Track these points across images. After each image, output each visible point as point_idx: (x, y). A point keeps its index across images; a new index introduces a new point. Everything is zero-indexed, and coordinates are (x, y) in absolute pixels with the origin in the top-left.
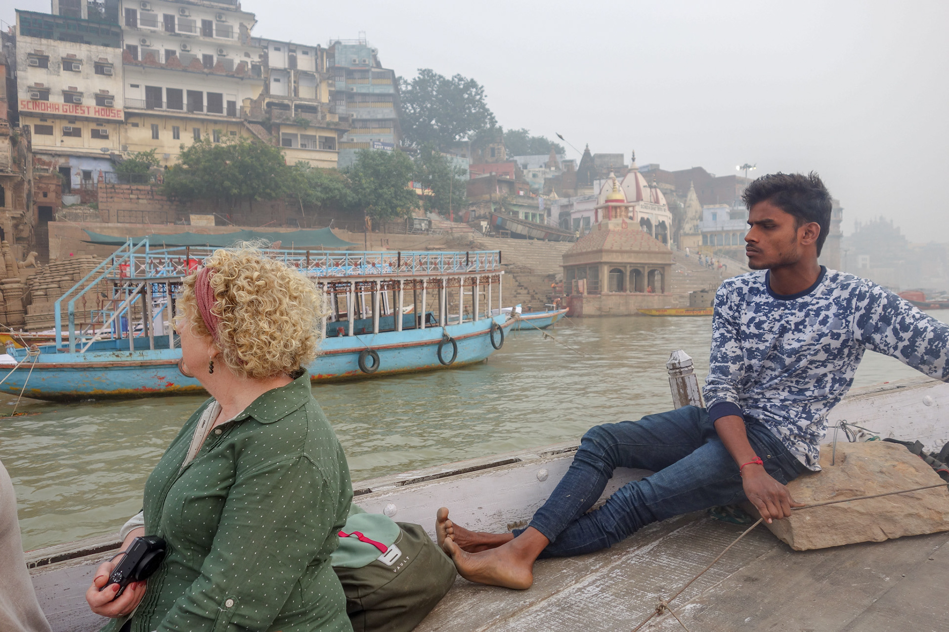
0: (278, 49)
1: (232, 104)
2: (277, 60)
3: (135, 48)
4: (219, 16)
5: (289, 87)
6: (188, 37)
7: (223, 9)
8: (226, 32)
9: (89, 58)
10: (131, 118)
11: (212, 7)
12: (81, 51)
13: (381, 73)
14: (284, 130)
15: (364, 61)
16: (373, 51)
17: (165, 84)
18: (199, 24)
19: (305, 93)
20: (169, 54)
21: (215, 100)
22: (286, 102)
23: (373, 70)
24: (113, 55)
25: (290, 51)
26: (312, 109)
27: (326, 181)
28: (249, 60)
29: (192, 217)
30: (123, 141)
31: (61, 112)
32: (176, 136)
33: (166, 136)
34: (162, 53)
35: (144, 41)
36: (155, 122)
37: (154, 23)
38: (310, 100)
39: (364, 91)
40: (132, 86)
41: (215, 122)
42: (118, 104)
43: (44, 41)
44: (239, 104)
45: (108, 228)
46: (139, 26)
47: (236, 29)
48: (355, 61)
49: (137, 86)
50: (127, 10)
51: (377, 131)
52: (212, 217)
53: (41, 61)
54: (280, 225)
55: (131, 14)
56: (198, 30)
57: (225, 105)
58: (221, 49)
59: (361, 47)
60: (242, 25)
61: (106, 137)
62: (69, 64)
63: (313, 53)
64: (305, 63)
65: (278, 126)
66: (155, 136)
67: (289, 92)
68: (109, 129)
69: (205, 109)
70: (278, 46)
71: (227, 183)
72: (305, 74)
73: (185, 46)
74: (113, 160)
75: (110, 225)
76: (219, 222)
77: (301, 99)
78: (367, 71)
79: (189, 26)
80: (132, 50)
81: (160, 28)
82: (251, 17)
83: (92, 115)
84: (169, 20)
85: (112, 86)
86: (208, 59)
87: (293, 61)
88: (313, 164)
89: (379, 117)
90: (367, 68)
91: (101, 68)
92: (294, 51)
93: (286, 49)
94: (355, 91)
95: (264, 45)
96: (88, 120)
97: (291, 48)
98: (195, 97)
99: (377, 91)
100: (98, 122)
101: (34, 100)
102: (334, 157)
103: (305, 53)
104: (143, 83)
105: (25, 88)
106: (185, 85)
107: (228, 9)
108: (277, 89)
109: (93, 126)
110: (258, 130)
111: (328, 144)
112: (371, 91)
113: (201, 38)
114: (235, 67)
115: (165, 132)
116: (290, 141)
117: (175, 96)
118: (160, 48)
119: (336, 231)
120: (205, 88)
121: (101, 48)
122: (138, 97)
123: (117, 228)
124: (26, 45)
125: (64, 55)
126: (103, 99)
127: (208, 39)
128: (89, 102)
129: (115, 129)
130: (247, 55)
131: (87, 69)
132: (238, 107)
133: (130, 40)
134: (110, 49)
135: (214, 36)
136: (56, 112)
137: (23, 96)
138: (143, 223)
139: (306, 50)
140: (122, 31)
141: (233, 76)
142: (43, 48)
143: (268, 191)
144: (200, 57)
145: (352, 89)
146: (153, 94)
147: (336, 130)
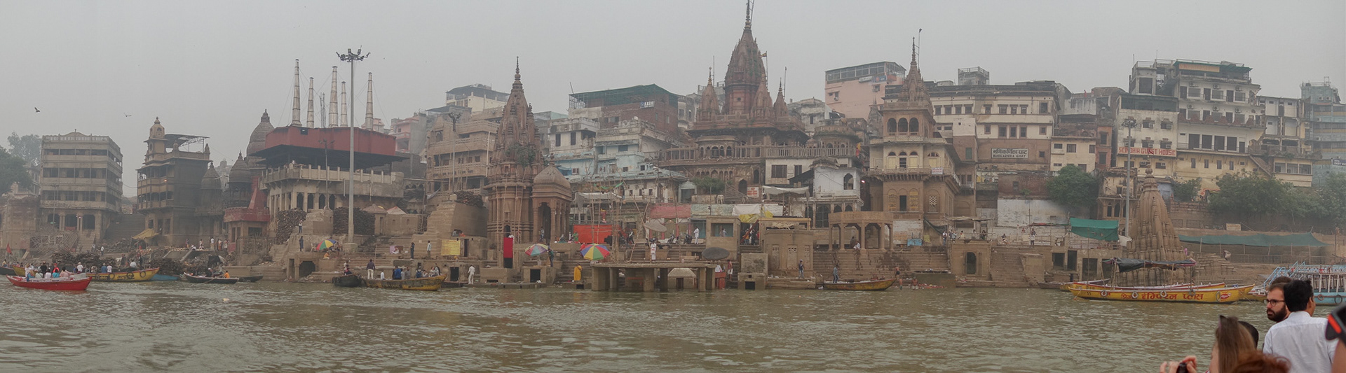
0: (1271, 102)
1: (1242, 144)
2: (1271, 110)
3: (1185, 110)
4: (1237, 88)
5: (1279, 128)
6: (1219, 102)
7: (1240, 83)
8: (1240, 98)
9: (1158, 119)
10: (1181, 155)
11: (1235, 82)
12: (1154, 115)
13: (1340, 107)
14: (1276, 161)
15: (1328, 98)
16: (1334, 91)
17: (1201, 132)
18: (1225, 94)
19: (1289, 132)
20: (1206, 113)
21: (1232, 141)
22: (1276, 139)
23: (1334, 105)
24: (1172, 116)
25: (1280, 103)
26: (1294, 144)
27: (1308, 201)
28: (1254, 115)
29: (1227, 225)
30: (1174, 170)
31: (1140, 154)
32: (1207, 166)
33: (1200, 166)
34: (1202, 113)
35: (1190, 106)
36: (1193, 157)
37: (1196, 93)
38: (1293, 137)
39: (1327, 121)
40: (1181, 134)
41: (1231, 156)
42: (1174, 147)
43: (1134, 111)
44: (1247, 145)
45: (1183, 230)
46: (1188, 97)
47: (1247, 96)
48: (1320, 98)
49: (1184, 134)
50: (1182, 87)
51: (1336, 150)
52: (1240, 225)
53: (1131, 124)
54: (1279, 231)
55: (1183, 90)
56: (1225, 98)
57: (1238, 146)
58: (1237, 109)
59: (1326, 88)
60: (1251, 92)
61: (1164, 168)
62: (1147, 124)
63: (1296, 104)
64: (1289, 111)
65: (1273, 159)
66: (1193, 166)
67: (1279, 131)
68: (1166, 163)
69: (1226, 148)
70: (1272, 100)
71: (1251, 205)
72: (1290, 119)
73: (1216, 108)
74: (1173, 185)
75: (1183, 229)
76: (1243, 229)
77: (1286, 137)
78: (1330, 106)
79: (1218, 95)
80: (1183, 111)
81: (1202, 97)
82: (1258, 87)
83: (1158, 155)
84: (1207, 92)
85: (1170, 136)
86: (1229, 115)
87: (1281, 110)
88: (1296, 184)
89: (1338, 140)
90: (1330, 104)
91: (1165, 125)
92: (1283, 103)
93: (1278, 102)
94: (1320, 120)
95: (1263, 100)
96: (1154, 157)
97: (1281, 101)
98: (1220, 140)
99: (1337, 121)
100: (1161, 158)
101: (1126, 147)
102: (1310, 179)
103: (1290, 104)
104: (1188, 133)
105: (1122, 140)
106: (1214, 133)
107: (1243, 83)
108: (1271, 130)
109: (1158, 161)
110: (1259, 162)
111: (1306, 170)
112: (1332, 121)
113: (1227, 103)
114: (1246, 120)
115: (1200, 163)
116: (1280, 168)
117: (1207, 139)
118: (1201, 110)
119: (1314, 234)
120: (1226, 134)
121: (1165, 112)
122: (1185, 140)
123: (1187, 231)
124: (1123, 114)
125: (1144, 119)
126: (1165, 144)
127: (1230, 103)
128: (1157, 146)
129: (1169, 162)
130: (1254, 111)
131: (1157, 126)
132: (1246, 146)
133: (1182, 107)
134: (1171, 113)
135: (1234, 101)
136: (1138, 154)
137: (1120, 144)
138: (1200, 228)
139: (1291, 102)
140: (1179, 101)
141: (1245, 127)
142: (1133, 115)
143: (1274, 209)
144: (1224, 115)
145: (1318, 119)
146: (1194, 139)
147: (1311, 160)
